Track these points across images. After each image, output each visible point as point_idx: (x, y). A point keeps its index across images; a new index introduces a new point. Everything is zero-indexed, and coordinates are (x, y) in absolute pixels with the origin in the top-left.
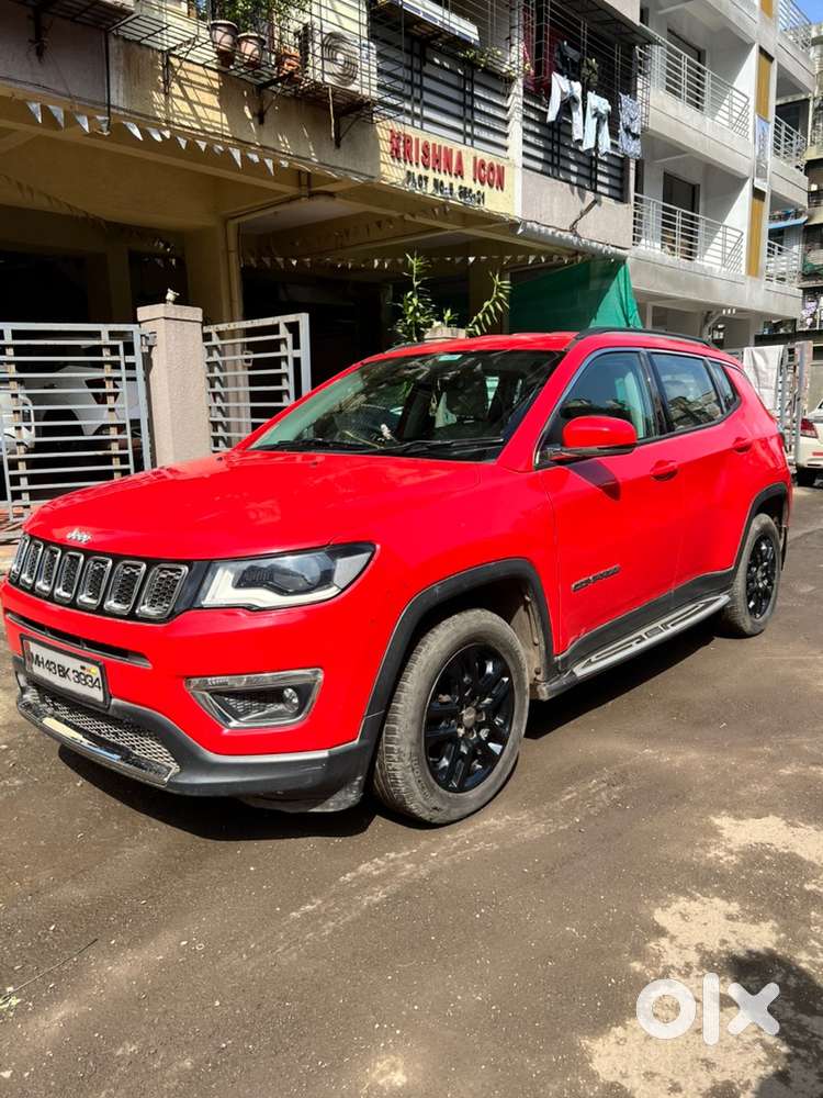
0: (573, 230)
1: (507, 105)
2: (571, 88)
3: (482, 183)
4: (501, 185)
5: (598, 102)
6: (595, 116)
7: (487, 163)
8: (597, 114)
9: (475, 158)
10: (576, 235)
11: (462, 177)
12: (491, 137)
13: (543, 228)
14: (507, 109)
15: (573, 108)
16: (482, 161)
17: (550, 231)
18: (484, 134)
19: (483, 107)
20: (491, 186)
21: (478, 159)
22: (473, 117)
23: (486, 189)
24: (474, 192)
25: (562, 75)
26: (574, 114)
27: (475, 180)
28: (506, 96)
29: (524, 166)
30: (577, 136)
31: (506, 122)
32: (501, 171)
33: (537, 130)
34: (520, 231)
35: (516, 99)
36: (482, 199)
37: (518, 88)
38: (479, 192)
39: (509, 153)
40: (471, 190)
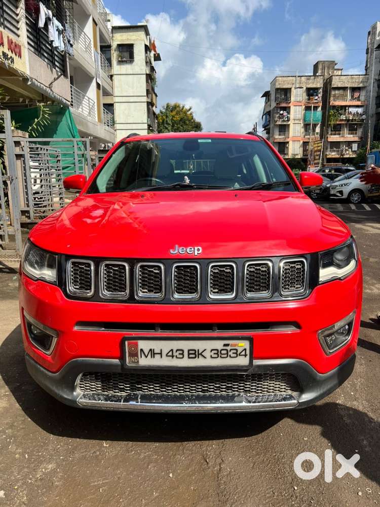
0: (50, 86)
1: (18, 12)
2: (49, 13)
3: (12, 52)
4: (20, 56)
5: (56, 22)
7: (14, 41)
8: (58, 30)
9: (8, 37)
10: (51, 90)
11: (3, 46)
12: (11, 28)
13: (39, 84)
14: (17, 15)
15: (48, 23)
16: (11, 40)
17: (42, 85)
18: (8, 25)
19: (7, 10)
20: (16, 55)
21: (10, 38)
22: (3, 14)
23: (13, 56)
24: (9, 57)
25: (44, 4)
26: (49, 26)
27: (9, 49)
28: (17, 8)
29: (28, 49)
30: (51, 39)
31: (18, 22)
32: (20, 47)
33: (30, 30)
34: (29, 83)
35: (21, 10)
36: (13, 61)
37: (22, 5)
38: (11, 57)
39: (20, 39)
40: (8, 55)
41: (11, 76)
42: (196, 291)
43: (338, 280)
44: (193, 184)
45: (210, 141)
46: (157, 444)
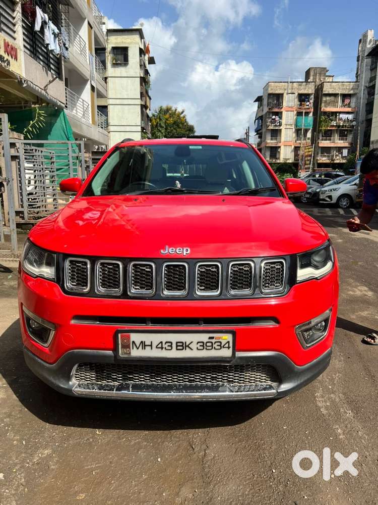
0: (45, 89)
1: (14, 16)
2: (45, 17)
3: (8, 55)
4: (16, 59)
5: (52, 25)
6: (53, 34)
7: (10, 44)
8: (54, 33)
9: (5, 40)
10: (46, 92)
12: (8, 30)
13: (34, 86)
14: (14, 18)
15: (45, 27)
16: (8, 43)
17: (37, 88)
18: (5, 28)
19: (4, 13)
20: (12, 57)
21: (6, 41)
23: (10, 58)
24: (5, 59)
25: (40, 8)
26: (45, 30)
27: (5, 52)
28: (13, 11)
29: (24, 51)
30: (47, 42)
31: (14, 25)
32: (16, 50)
33: (26, 33)
34: (25, 85)
35: (18, 14)
36: (9, 64)
37: (19, 8)
38: (7, 60)
39: (16, 42)
40: (4, 58)
41: (7, 78)
42: (184, 288)
43: (314, 280)
44: (184, 189)
45: (201, 147)
46: (147, 432)
